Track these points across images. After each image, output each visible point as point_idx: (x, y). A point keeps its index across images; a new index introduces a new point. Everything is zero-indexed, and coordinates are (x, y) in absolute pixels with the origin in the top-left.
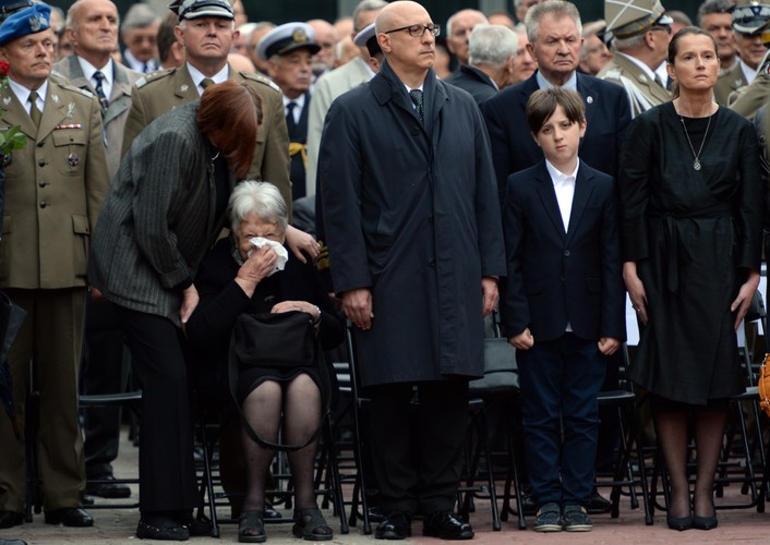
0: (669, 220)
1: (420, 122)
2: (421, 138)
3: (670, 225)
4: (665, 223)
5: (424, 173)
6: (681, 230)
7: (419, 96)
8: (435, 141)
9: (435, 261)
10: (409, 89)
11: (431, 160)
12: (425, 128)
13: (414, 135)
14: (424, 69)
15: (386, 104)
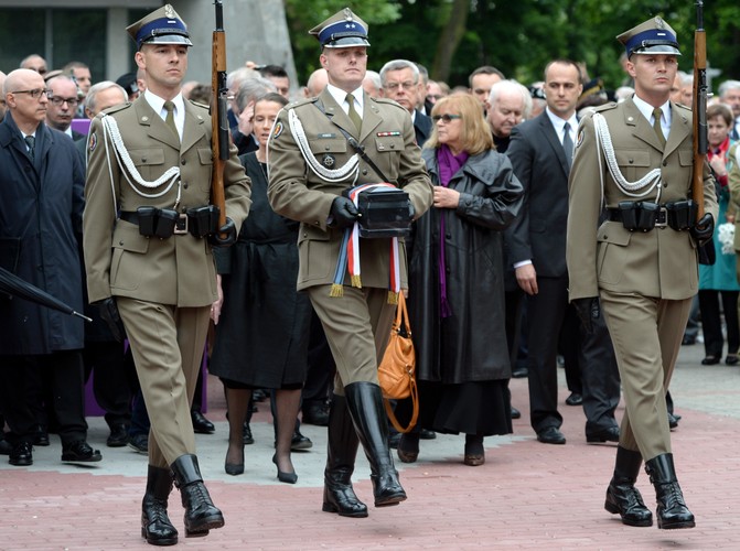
0: (252, 245)
1: (32, 160)
2: (32, 173)
3: (252, 250)
4: (248, 248)
5: (33, 200)
6: (261, 254)
7: (32, 141)
8: (42, 177)
9: (42, 266)
10: (24, 135)
11: (38, 190)
12: (36, 166)
13: (27, 170)
14: (37, 121)
15: (7, 147)
